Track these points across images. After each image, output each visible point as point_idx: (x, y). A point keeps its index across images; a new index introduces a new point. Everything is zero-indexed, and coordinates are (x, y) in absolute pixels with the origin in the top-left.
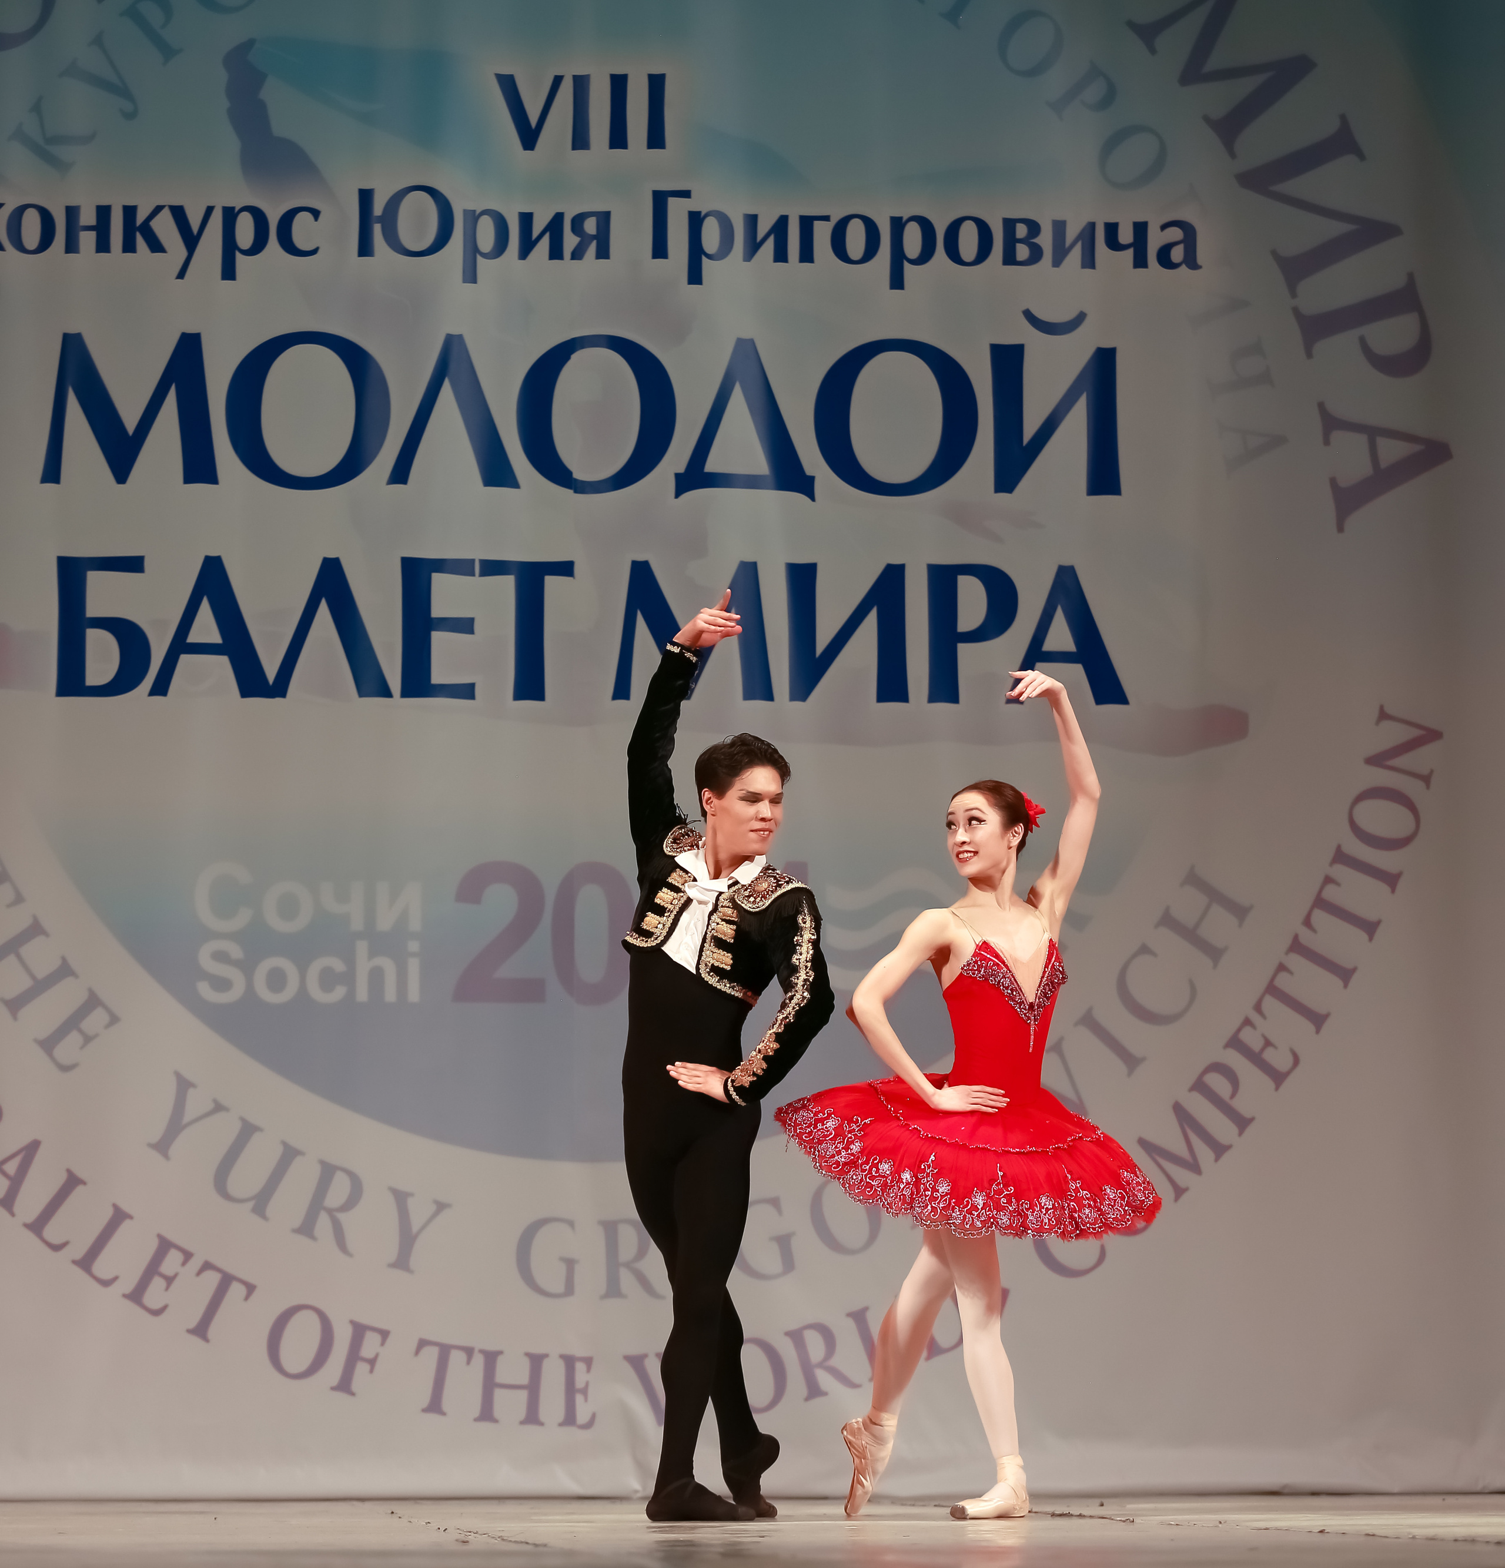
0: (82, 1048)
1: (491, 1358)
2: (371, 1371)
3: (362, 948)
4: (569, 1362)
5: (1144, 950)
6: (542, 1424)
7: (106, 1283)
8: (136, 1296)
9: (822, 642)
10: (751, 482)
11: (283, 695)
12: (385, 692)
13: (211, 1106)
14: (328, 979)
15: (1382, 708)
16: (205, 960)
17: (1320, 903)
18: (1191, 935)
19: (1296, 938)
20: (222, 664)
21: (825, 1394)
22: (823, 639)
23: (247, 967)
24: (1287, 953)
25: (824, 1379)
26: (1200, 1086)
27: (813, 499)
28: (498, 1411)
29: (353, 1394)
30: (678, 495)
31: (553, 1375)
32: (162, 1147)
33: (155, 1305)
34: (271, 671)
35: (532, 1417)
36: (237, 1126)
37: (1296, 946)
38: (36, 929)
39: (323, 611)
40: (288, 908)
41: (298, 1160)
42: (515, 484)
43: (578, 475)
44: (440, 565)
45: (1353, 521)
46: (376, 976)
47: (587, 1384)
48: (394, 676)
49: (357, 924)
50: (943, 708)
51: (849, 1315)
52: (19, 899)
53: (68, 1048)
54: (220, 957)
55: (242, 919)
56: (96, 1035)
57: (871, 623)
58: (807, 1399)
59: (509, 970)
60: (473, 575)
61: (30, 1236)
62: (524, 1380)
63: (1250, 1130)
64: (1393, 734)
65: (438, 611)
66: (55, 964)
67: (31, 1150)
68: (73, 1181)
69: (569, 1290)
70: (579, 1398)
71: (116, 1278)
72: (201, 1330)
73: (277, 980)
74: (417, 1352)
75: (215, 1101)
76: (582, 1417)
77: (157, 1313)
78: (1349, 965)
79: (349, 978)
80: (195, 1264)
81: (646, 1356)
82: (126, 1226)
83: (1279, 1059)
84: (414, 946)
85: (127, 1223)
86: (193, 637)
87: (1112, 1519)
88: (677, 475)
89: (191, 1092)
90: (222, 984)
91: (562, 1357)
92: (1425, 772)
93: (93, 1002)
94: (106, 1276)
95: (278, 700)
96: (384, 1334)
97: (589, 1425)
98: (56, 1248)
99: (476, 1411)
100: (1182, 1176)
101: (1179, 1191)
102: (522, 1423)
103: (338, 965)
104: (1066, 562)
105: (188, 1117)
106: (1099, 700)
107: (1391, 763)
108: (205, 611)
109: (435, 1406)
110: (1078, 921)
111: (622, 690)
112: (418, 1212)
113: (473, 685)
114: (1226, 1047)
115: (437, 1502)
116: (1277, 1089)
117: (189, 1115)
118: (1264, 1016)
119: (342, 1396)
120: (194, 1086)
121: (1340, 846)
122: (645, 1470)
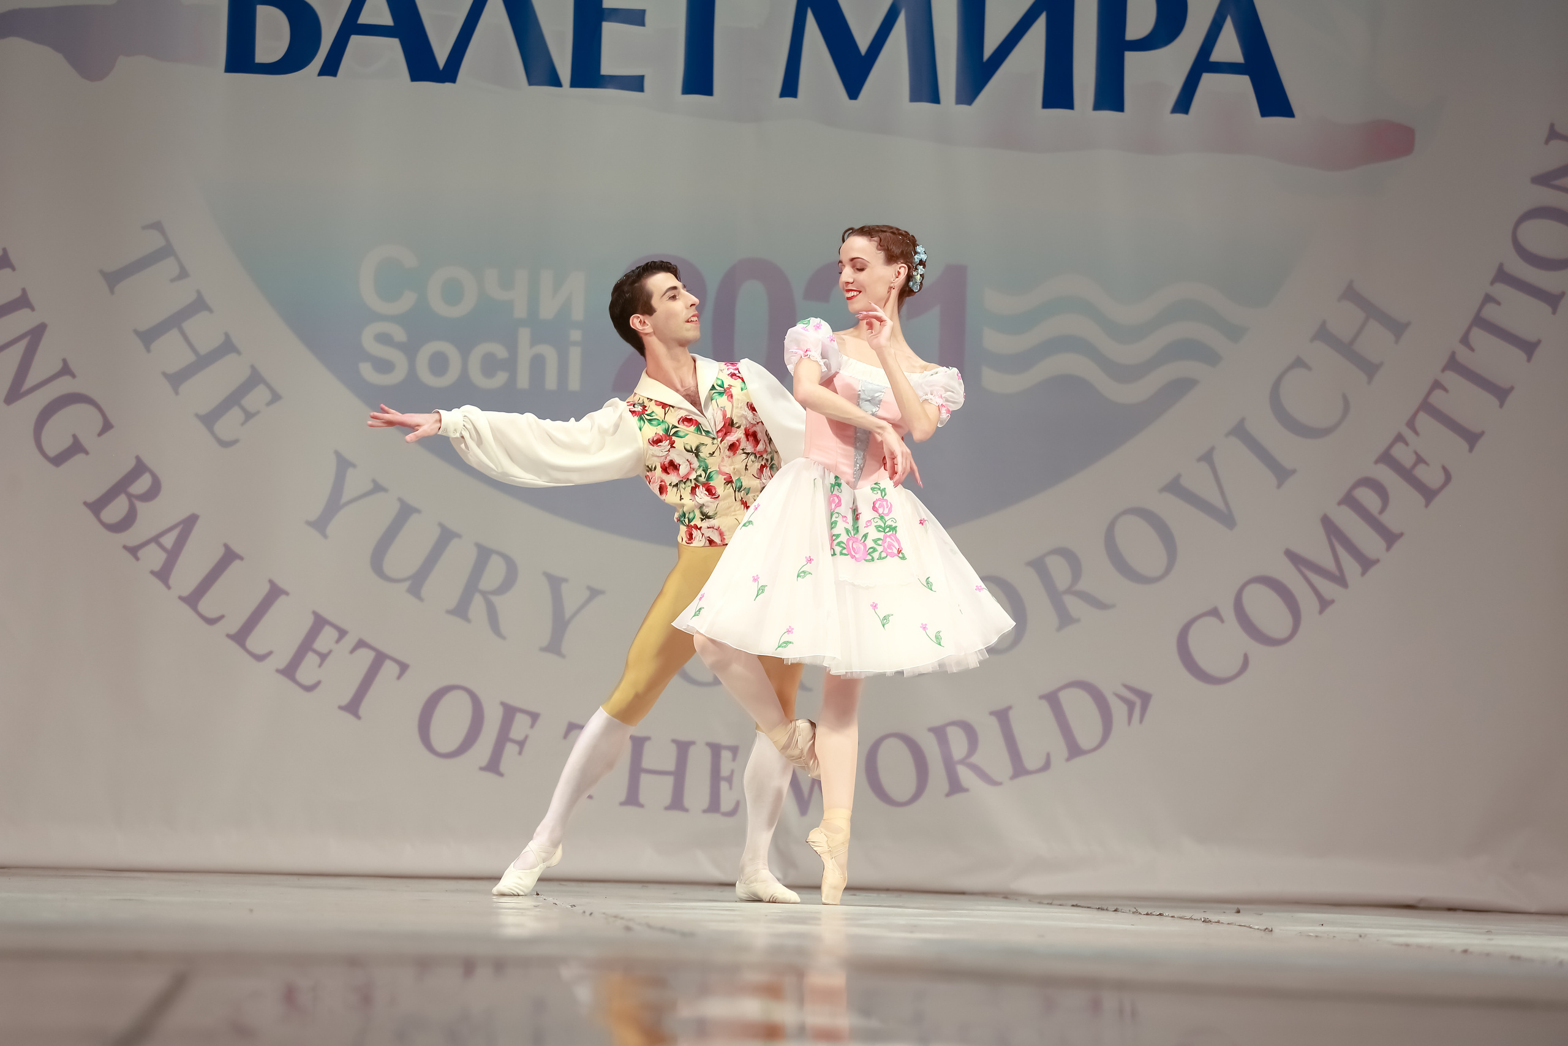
0: (243, 424)
1: (639, 744)
2: (520, 753)
3: (524, 335)
4: (716, 750)
5: (1299, 363)
6: (686, 810)
7: (260, 658)
8: (289, 671)
9: (990, 45)
11: (453, 80)
12: (556, 82)
13: (370, 486)
14: (490, 365)
15: (1552, 126)
16: (368, 341)
17: (1479, 321)
18: (1347, 350)
19: (1453, 356)
20: (392, 48)
21: (966, 790)
22: (991, 43)
23: (410, 350)
24: (1443, 370)
25: (965, 775)
26: (1349, 501)
28: (643, 796)
29: (501, 775)
31: (699, 763)
32: (320, 524)
33: (308, 681)
34: (441, 56)
35: (677, 803)
36: (397, 506)
37: (1453, 364)
40: (453, 291)
41: (455, 542)
46: (538, 364)
47: (732, 772)
48: (564, 69)
49: (520, 311)
50: (1108, 115)
51: (992, 713)
52: (183, 274)
53: (229, 424)
54: (384, 339)
55: (407, 301)
56: (258, 412)
57: (1040, 27)
58: (948, 795)
61: (186, 609)
62: (671, 766)
63: (1398, 546)
66: (217, 341)
67: (189, 523)
68: (229, 557)
70: (724, 786)
71: (270, 653)
72: (353, 707)
73: (439, 364)
74: (566, 736)
75: (374, 481)
76: (726, 805)
77: (309, 689)
78: (1505, 385)
79: (510, 365)
80: (350, 641)
82: (282, 600)
83: (1430, 476)
84: (576, 335)
85: (283, 598)
86: (364, 18)
87: (1251, 928)
89: (350, 473)
90: (384, 366)
91: (709, 744)
93: (255, 379)
94: (260, 651)
95: (448, 85)
96: (534, 717)
97: (731, 813)
98: (211, 621)
99: (622, 794)
100: (1327, 588)
101: (1324, 604)
102: (667, 808)
103: (501, 352)
105: (344, 499)
106: (1265, 112)
107: (1557, 182)
110: (1235, 333)
111: (790, 88)
112: (572, 598)
113: (642, 78)
114: (1377, 462)
115: (580, 884)
116: (1427, 506)
117: (347, 495)
118: (1416, 433)
119: (489, 776)
120: (354, 466)
121: (1501, 266)
122: (786, 859)
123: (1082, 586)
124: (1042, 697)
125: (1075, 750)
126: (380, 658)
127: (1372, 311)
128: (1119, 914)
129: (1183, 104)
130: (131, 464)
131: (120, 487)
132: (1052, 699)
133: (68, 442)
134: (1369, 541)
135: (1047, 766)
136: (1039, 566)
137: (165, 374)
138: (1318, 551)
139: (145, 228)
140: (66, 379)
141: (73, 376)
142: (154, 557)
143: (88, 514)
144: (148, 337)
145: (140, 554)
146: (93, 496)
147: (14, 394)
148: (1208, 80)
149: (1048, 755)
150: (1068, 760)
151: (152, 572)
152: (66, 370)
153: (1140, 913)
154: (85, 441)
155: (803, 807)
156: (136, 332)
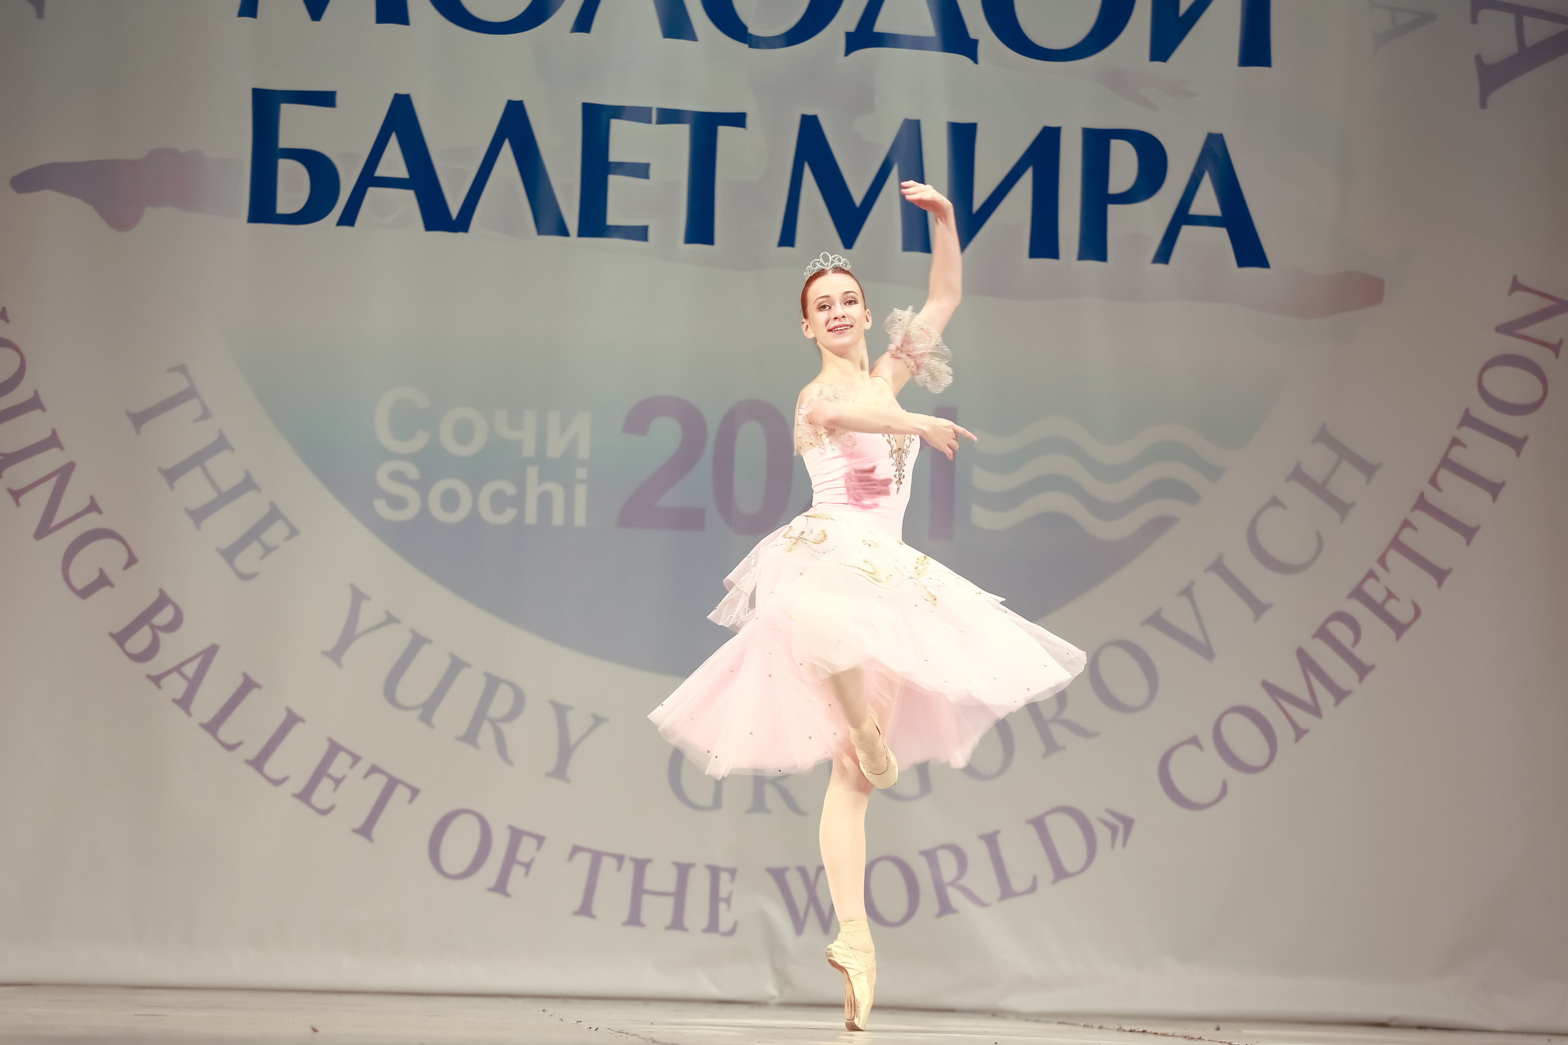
0: (262, 558)
1: (641, 866)
2: (527, 874)
3: (532, 472)
4: (715, 872)
5: (1275, 502)
6: (686, 930)
7: (277, 783)
8: (305, 796)
9: (979, 198)
10: (917, 43)
11: (465, 229)
12: (563, 231)
13: (382, 618)
14: (499, 502)
15: (1515, 278)
16: (383, 480)
17: (1447, 463)
18: (1320, 489)
19: (1422, 496)
20: (409, 197)
21: (955, 911)
23: (423, 487)
24: (1413, 510)
25: (955, 897)
26: (1323, 634)
27: (976, 61)
28: (645, 917)
29: (508, 896)
30: (848, 51)
31: (699, 883)
32: (336, 654)
33: (323, 805)
34: (454, 208)
35: (677, 923)
36: (406, 639)
37: (1422, 504)
38: (221, 444)
39: (506, 151)
40: (464, 432)
41: (464, 674)
42: (693, 38)
43: (753, 30)
44: (618, 112)
45: (1497, 97)
46: (545, 501)
47: (731, 892)
48: (572, 218)
49: (529, 451)
50: (1092, 265)
51: (981, 837)
52: (206, 415)
53: (247, 559)
54: (398, 476)
55: (419, 441)
56: (276, 547)
57: (1025, 184)
58: (938, 916)
59: (670, 499)
60: (649, 121)
61: (206, 736)
62: (671, 887)
63: (1370, 677)
64: (1527, 304)
65: (616, 154)
66: (238, 478)
67: (210, 652)
68: (248, 685)
69: (716, 805)
70: (722, 907)
71: (286, 779)
72: (366, 830)
73: (450, 501)
74: (571, 858)
75: (388, 613)
76: (725, 924)
77: (324, 812)
78: (1471, 523)
79: (519, 501)
80: (363, 767)
81: (786, 869)
82: (298, 728)
83: (1400, 610)
84: (581, 473)
85: (299, 725)
86: (381, 171)
88: (848, 35)
89: (365, 604)
90: (398, 503)
91: (708, 866)
92: (1554, 341)
93: (274, 515)
94: (277, 776)
95: (461, 235)
96: (540, 840)
97: (730, 933)
98: (230, 748)
99: (625, 915)
100: (1302, 718)
101: (1300, 733)
102: (668, 928)
103: (510, 489)
104: (1216, 130)
105: (359, 630)
106: (1241, 263)
107: (1521, 332)
109: (586, 909)
110: (1213, 473)
111: (788, 238)
112: (577, 725)
113: (646, 228)
114: (1349, 597)
115: (584, 1001)
116: (1398, 639)
117: (361, 627)
118: (1388, 571)
119: (497, 897)
120: (368, 598)
121: (1467, 410)
122: (782, 978)
123: (1067, 715)
124: (1029, 822)
125: (1060, 873)
126: (392, 783)
127: (1344, 453)
128: (1104, 1032)
129: (1164, 254)
130: (154, 596)
131: (144, 619)
132: (1039, 824)
133: (94, 576)
134: (1342, 673)
135: (1033, 888)
137: (187, 511)
138: (1295, 682)
139: (170, 370)
140: (93, 516)
141: (100, 512)
142: (176, 686)
143: (113, 645)
144: (172, 475)
145: (163, 682)
146: (118, 627)
147: (44, 529)
148: (1186, 231)
149: (1035, 879)
150: (1054, 882)
151: (174, 701)
152: (93, 507)
153: (1124, 1031)
154: (111, 575)
155: (799, 925)
156: (160, 470)
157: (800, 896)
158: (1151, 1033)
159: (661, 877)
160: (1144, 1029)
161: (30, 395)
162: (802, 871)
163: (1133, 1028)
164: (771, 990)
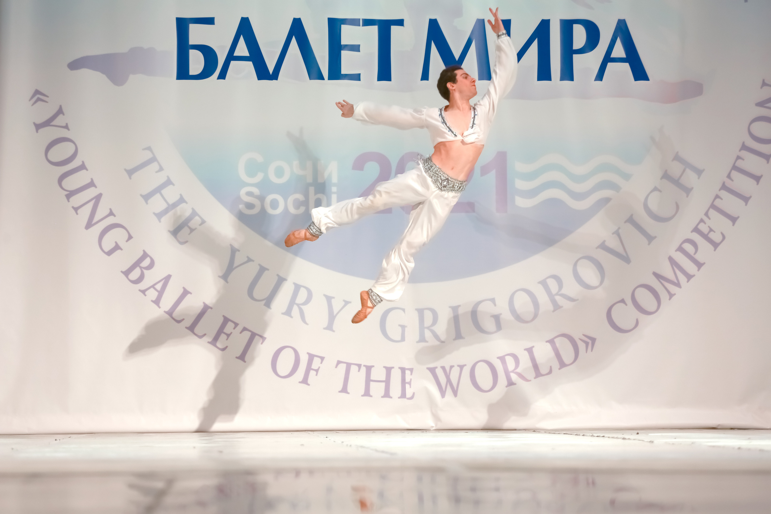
0: (189, 234)
1: (369, 369)
2: (317, 375)
3: (312, 190)
4: (403, 370)
5: (656, 189)
6: (391, 398)
7: (200, 337)
8: (214, 342)
11: (277, 79)
12: (322, 78)
13: (246, 259)
14: (297, 204)
16: (243, 195)
17: (735, 168)
18: (676, 183)
19: (724, 183)
20: (249, 66)
21: (515, 384)
23: (262, 198)
24: (720, 190)
25: (514, 377)
26: (680, 249)
28: (372, 392)
29: (309, 385)
31: (396, 376)
32: (225, 277)
33: (222, 346)
34: (271, 69)
35: (387, 395)
36: (258, 268)
37: (724, 187)
38: (168, 182)
39: (294, 41)
40: (279, 172)
41: (284, 282)
44: (344, 21)
46: (318, 202)
47: (411, 379)
48: (325, 71)
50: (567, 83)
51: (525, 350)
52: (161, 169)
53: (184, 234)
54: (250, 194)
55: (259, 177)
56: (196, 229)
57: (535, 45)
58: (507, 386)
60: (360, 26)
62: (384, 378)
63: (703, 268)
65: (344, 41)
66: (177, 198)
67: (167, 278)
68: (185, 293)
69: (403, 339)
70: (407, 386)
71: (205, 335)
72: (242, 357)
73: (275, 204)
74: (336, 367)
75: (248, 257)
76: (409, 395)
77: (223, 350)
78: (747, 195)
79: (306, 203)
80: (239, 328)
81: (436, 367)
83: (716, 237)
84: (334, 189)
86: (237, 53)
87: (643, 441)
89: (237, 254)
90: (250, 206)
91: (400, 368)
93: (194, 214)
94: (200, 333)
95: (274, 81)
96: (322, 359)
97: (411, 398)
98: (178, 322)
99: (362, 392)
100: (672, 288)
101: (671, 295)
102: (383, 397)
103: (301, 198)
104: (622, 18)
105: (236, 264)
106: (636, 78)
107: (767, 105)
108: (242, 41)
109: (344, 390)
110: (627, 177)
111: (425, 76)
112: (337, 305)
113: (359, 75)
114: (692, 232)
115: (345, 432)
116: (715, 250)
118: (710, 219)
119: (304, 386)
120: (239, 251)
121: (744, 143)
122: (436, 418)
123: (563, 291)
124: (547, 341)
125: (563, 365)
126: (253, 335)
128: (585, 437)
129: (600, 76)
130: (141, 254)
131: (137, 264)
132: (552, 342)
133: (113, 245)
134: (690, 267)
135: (550, 372)
136: (543, 283)
137: (154, 213)
139: (144, 149)
140: (112, 217)
141: (115, 216)
142: (152, 294)
143: (123, 276)
144: (147, 197)
145: (147, 293)
146: (125, 268)
147: (89, 225)
148: (610, 65)
149: (551, 367)
150: (559, 369)
151: (152, 301)
152: (111, 214)
153: (594, 436)
154: (121, 244)
155: (443, 394)
156: (141, 195)
157: (443, 380)
158: (606, 437)
159: (378, 374)
160: (603, 435)
161: (80, 163)
162: (443, 368)
163: (598, 435)
164: (430, 423)
